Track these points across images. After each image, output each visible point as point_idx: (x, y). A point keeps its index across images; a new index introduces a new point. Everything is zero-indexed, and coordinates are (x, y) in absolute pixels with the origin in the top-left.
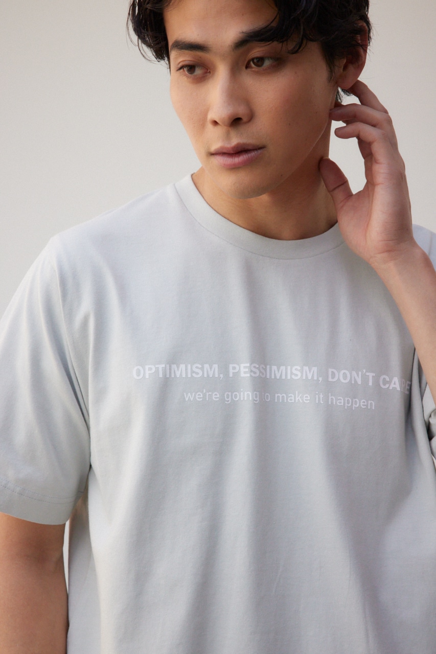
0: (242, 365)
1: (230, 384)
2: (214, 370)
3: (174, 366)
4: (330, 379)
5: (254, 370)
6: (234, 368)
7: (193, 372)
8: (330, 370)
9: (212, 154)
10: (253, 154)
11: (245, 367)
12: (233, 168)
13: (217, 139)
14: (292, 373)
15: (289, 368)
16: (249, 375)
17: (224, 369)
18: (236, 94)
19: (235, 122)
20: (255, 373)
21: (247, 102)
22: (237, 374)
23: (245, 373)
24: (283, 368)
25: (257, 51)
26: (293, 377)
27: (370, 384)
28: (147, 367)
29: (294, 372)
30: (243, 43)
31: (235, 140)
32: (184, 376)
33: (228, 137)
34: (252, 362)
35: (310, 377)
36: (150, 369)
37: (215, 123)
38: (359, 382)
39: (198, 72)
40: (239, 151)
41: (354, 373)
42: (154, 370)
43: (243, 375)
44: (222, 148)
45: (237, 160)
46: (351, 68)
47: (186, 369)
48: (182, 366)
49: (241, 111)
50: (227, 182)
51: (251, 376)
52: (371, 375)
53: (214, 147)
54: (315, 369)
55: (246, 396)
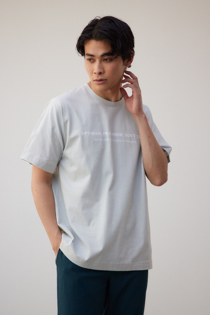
0: (106, 132)
1: (103, 137)
2: (100, 133)
3: (91, 132)
4: (125, 136)
5: (109, 133)
6: (104, 133)
7: (96, 134)
8: (125, 134)
9: (94, 81)
10: (104, 81)
11: (107, 133)
12: (99, 84)
13: (95, 77)
14: (116, 135)
15: (116, 133)
16: (108, 135)
17: (102, 133)
18: (100, 67)
19: (100, 73)
20: (109, 134)
21: (103, 69)
22: (105, 135)
23: (107, 134)
24: (114, 133)
25: (106, 57)
26: (117, 136)
27: (134, 137)
28: (85, 132)
29: (117, 134)
30: (103, 55)
31: (100, 78)
32: (94, 135)
33: (98, 77)
34: (109, 131)
35: (121, 136)
36: (86, 133)
37: (95, 73)
38: (132, 137)
39: (92, 61)
40: (101, 80)
41: (131, 135)
42: (87, 133)
43: (106, 135)
44: (97, 79)
45: (100, 82)
46: (129, 62)
47: (94, 133)
48: (93, 132)
49: (102, 71)
50: (98, 87)
51: (109, 135)
52: (134, 135)
53: (94, 79)
54: (122, 134)
55: (108, 140)
